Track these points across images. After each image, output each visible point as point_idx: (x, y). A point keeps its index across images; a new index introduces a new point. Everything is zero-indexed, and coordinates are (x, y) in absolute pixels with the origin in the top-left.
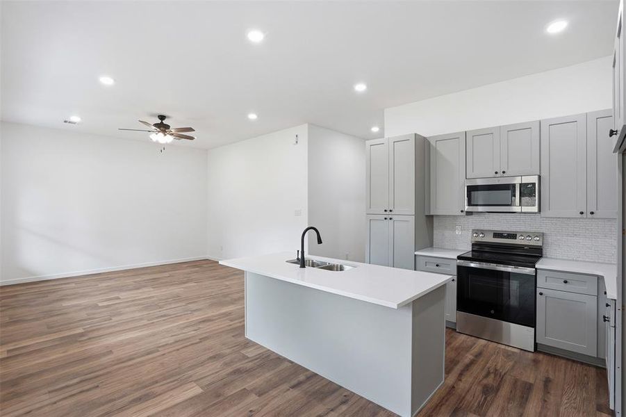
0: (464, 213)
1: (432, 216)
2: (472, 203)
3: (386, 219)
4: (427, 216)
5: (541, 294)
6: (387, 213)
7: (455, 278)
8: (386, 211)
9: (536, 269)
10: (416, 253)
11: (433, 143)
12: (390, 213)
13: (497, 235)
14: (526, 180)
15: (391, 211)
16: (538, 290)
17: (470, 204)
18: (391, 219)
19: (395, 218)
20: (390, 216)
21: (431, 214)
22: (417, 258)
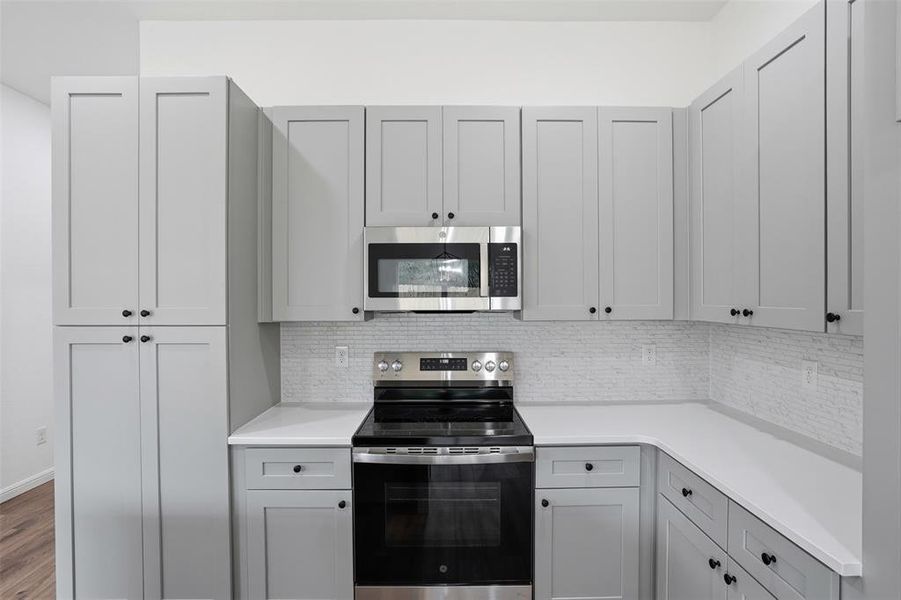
0: (360, 317)
1: (277, 324)
2: (381, 289)
3: (127, 339)
4: (262, 324)
5: (545, 503)
6: (136, 319)
7: (348, 497)
8: (127, 314)
9: (536, 447)
10: (234, 440)
11: (280, 125)
12: (145, 320)
13: (428, 364)
14: (500, 236)
15: (145, 314)
16: (539, 496)
17: (374, 292)
18: (145, 339)
19: (158, 335)
20: (145, 332)
21: (275, 319)
22: (236, 454)
